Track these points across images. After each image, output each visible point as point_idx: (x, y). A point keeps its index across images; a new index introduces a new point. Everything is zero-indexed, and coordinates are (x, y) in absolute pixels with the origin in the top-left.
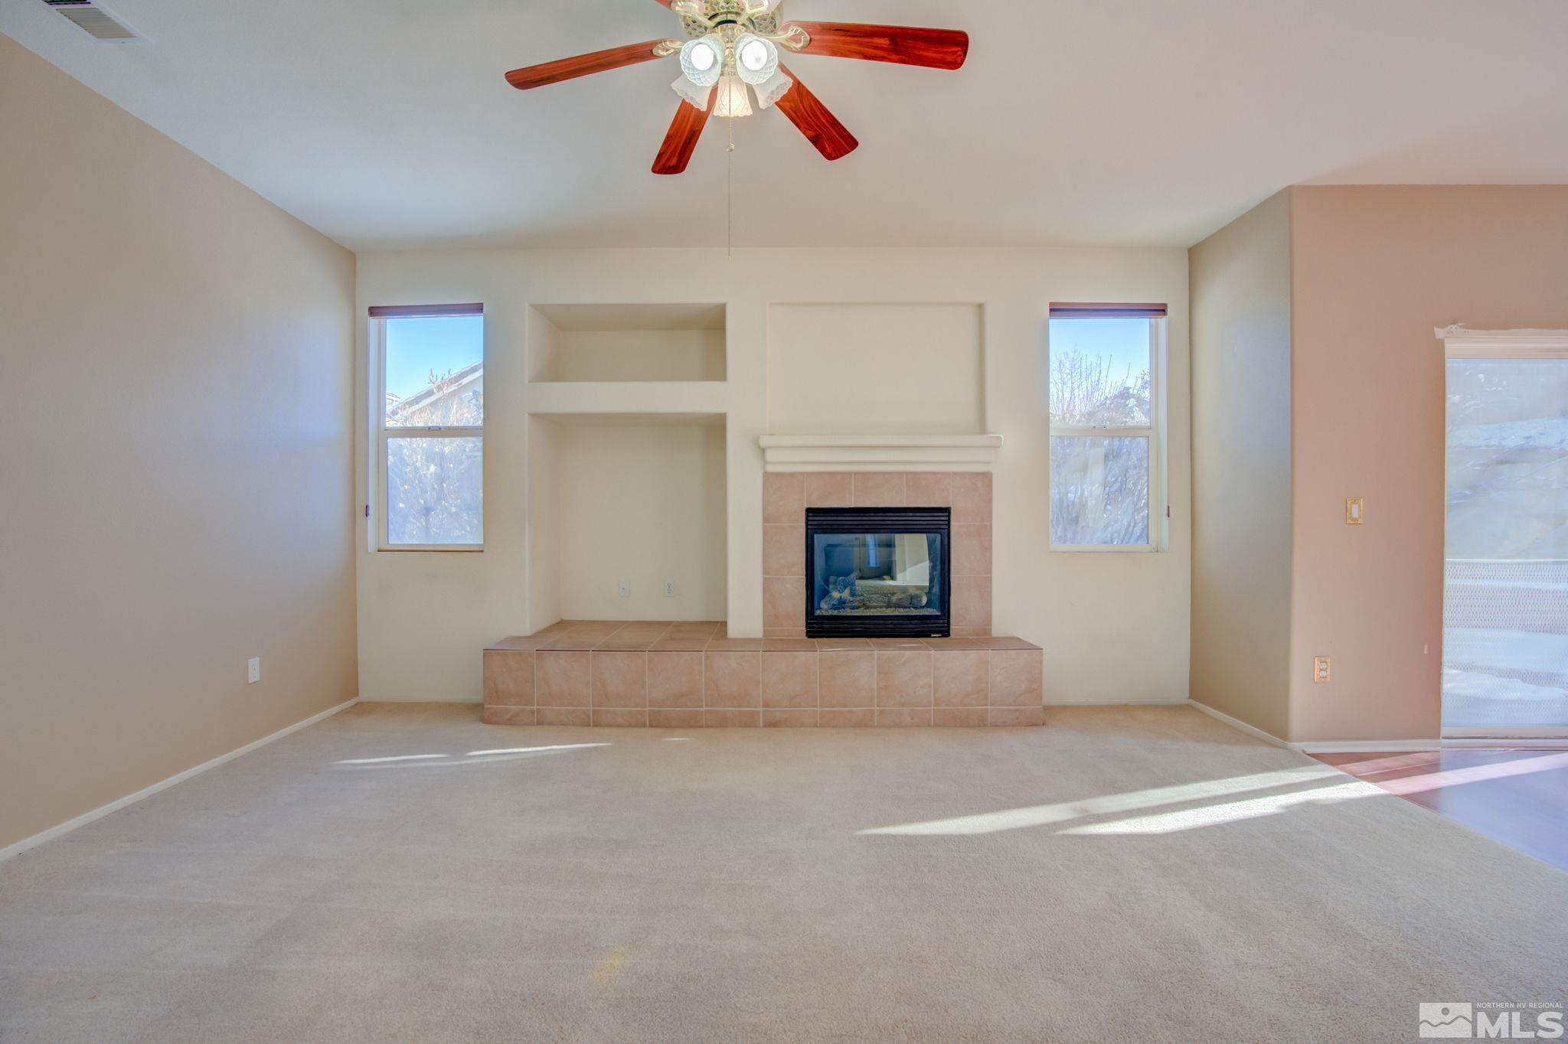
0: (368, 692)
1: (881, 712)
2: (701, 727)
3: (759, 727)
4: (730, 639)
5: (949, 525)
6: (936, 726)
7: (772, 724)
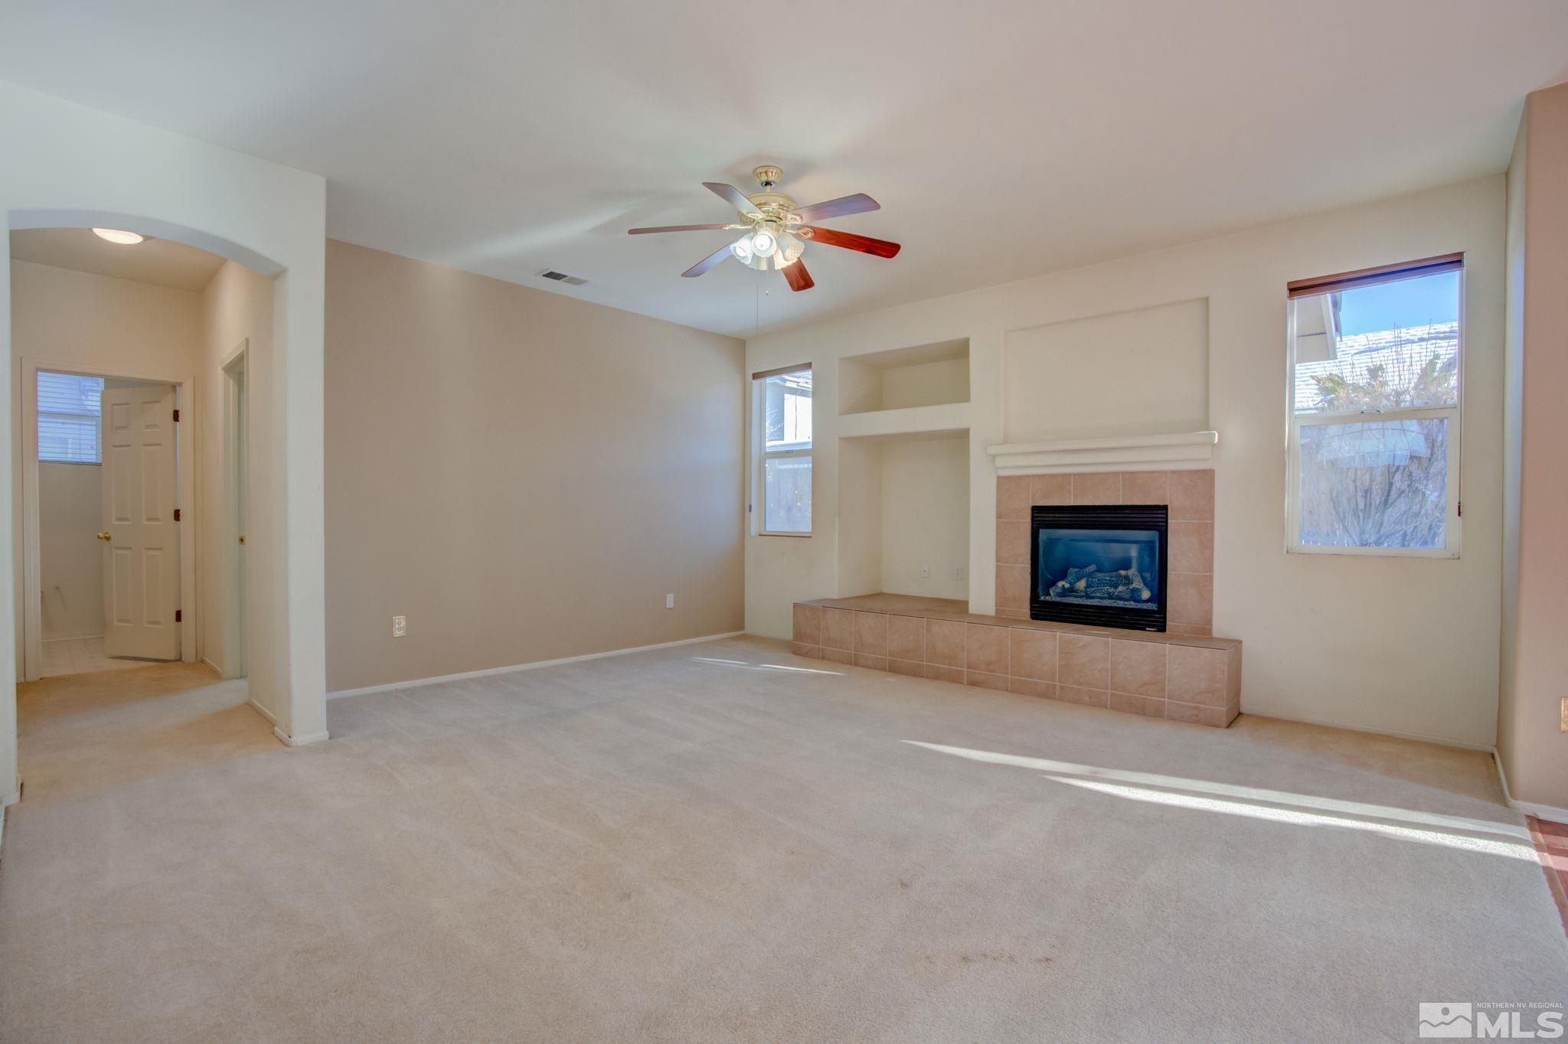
0: (750, 627)
1: (1062, 688)
2: (922, 677)
3: (962, 683)
4: (970, 615)
5: (1165, 523)
7: (973, 683)
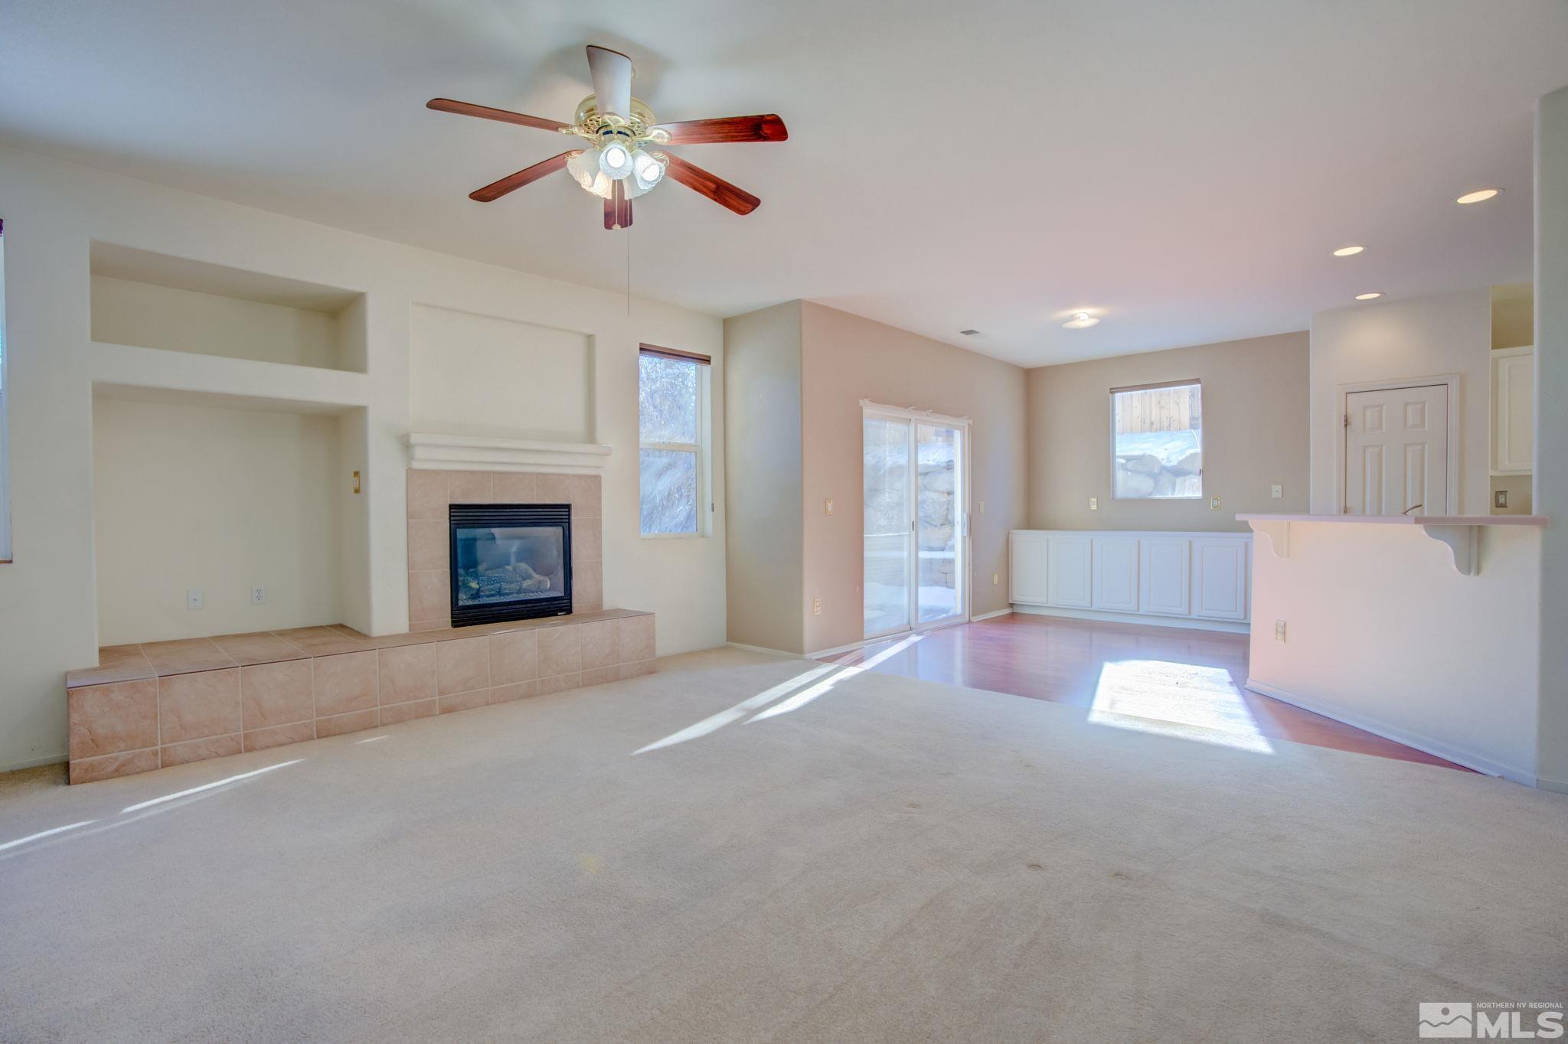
2: (377, 727)
3: (436, 715)
5: (569, 519)
6: (584, 686)
7: (448, 710)
